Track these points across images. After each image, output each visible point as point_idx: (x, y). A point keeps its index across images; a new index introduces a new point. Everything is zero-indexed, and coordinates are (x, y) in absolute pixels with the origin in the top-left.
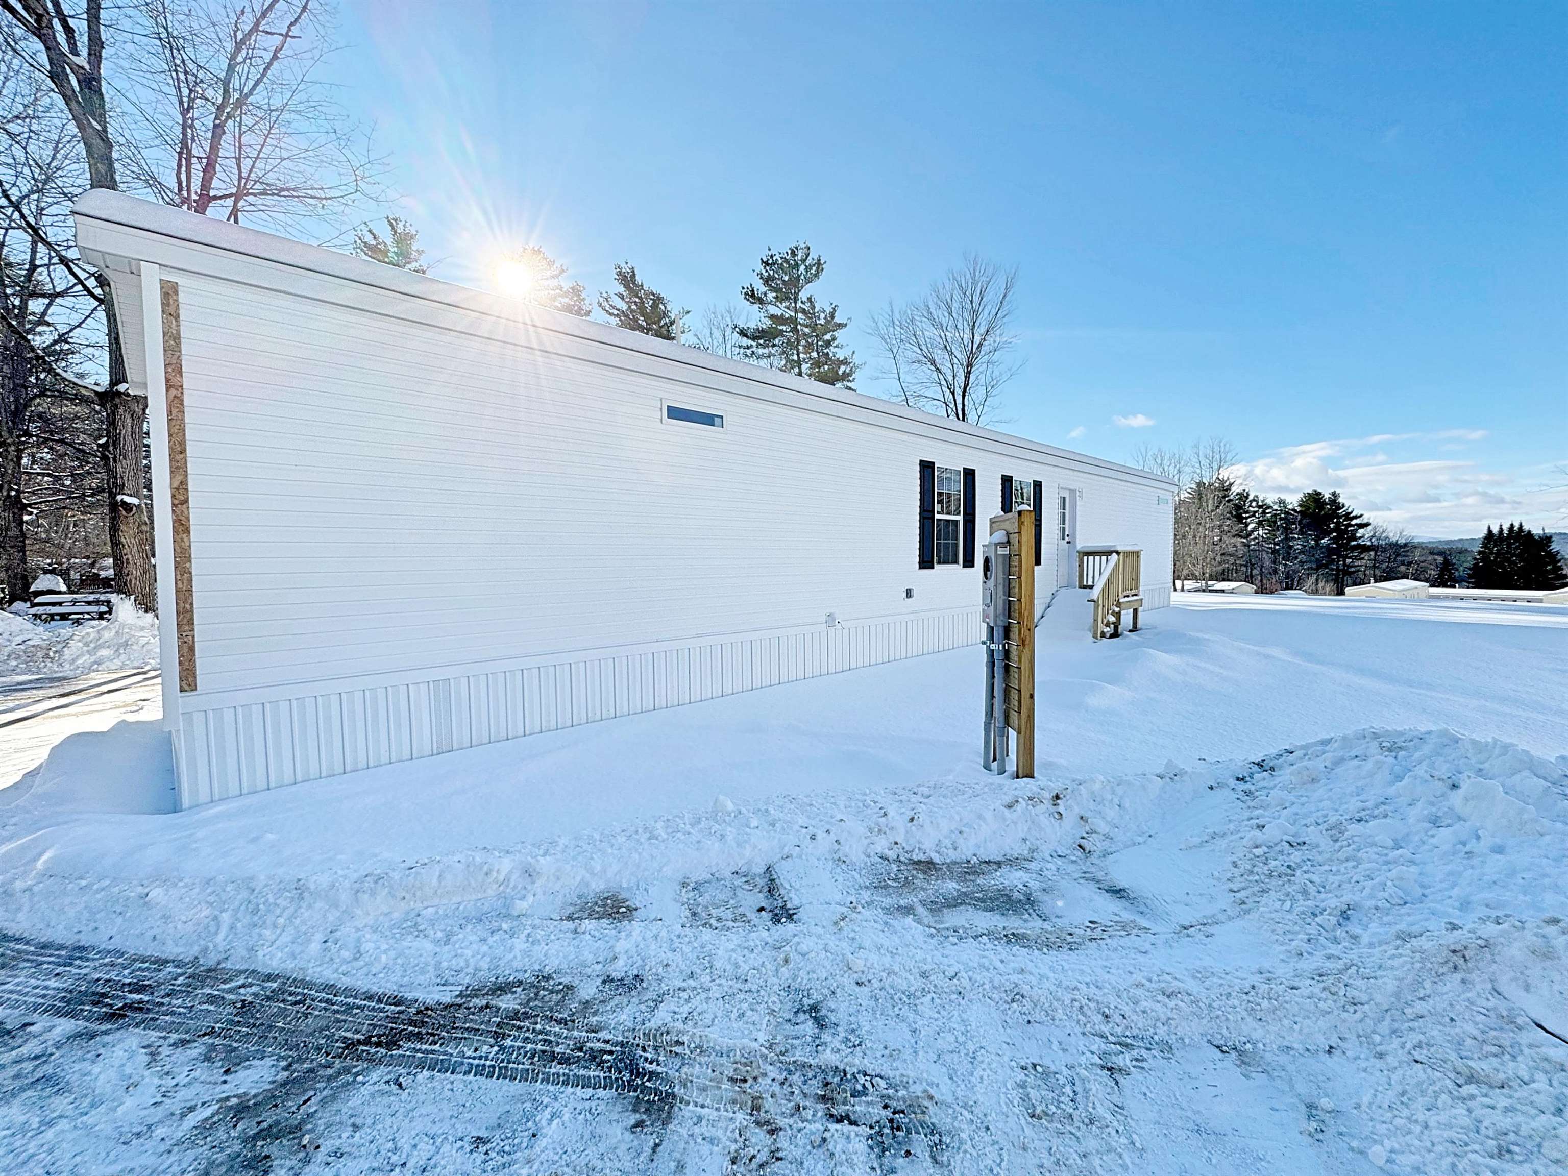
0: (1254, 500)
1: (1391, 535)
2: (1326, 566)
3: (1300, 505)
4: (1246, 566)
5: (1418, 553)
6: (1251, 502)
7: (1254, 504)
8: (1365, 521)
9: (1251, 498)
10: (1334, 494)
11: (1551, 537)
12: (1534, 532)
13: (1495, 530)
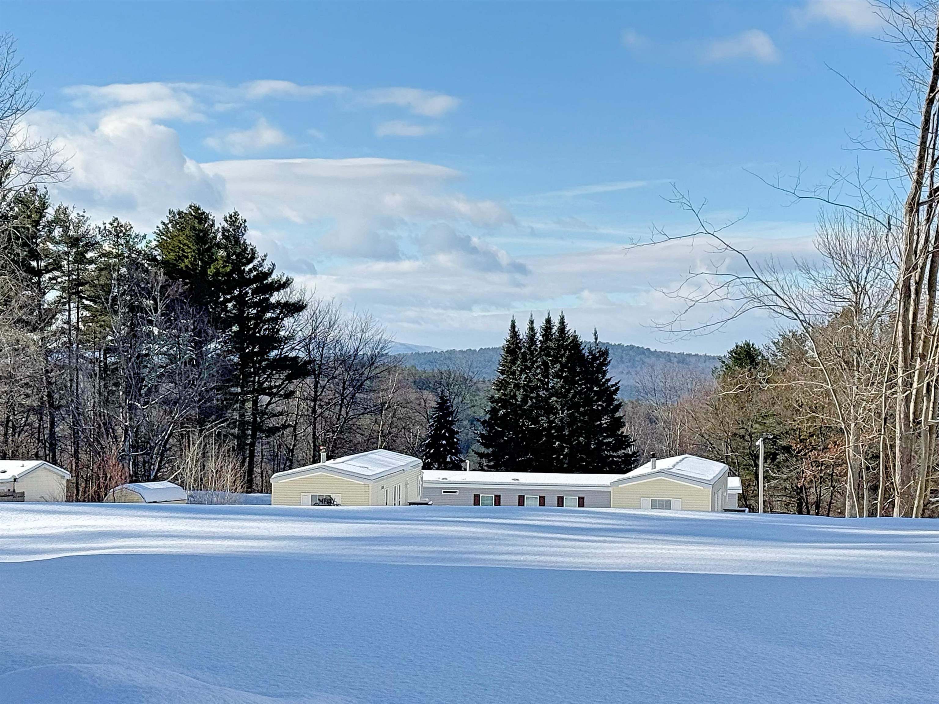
0: (57, 221)
1: (345, 338)
2: (220, 412)
3: (160, 245)
4: (39, 411)
5: (392, 381)
6: (50, 225)
7: (57, 232)
8: (294, 299)
9: (50, 213)
10: (233, 219)
11: (604, 354)
12: (582, 339)
13: (523, 331)
